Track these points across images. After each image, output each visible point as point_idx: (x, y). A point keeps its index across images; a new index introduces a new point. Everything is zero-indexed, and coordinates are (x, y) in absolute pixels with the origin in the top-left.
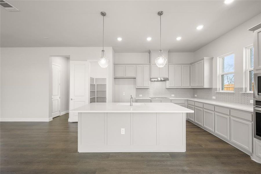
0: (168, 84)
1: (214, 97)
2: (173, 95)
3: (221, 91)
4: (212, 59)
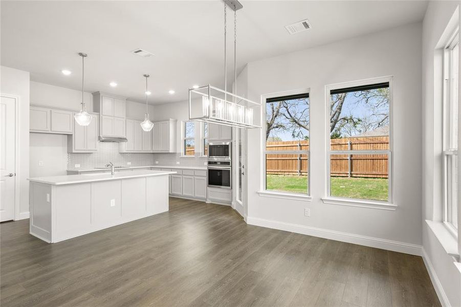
0: (125, 147)
1: (178, 163)
2: (129, 163)
3: (184, 156)
4: (176, 121)
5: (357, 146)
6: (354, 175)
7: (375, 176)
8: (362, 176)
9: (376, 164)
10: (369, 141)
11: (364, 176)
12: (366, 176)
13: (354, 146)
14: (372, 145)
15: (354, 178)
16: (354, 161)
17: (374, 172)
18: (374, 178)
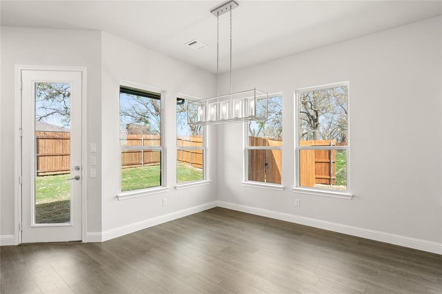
5: (45, 142)
6: (40, 174)
7: (65, 172)
8: (50, 173)
9: (66, 160)
10: (58, 136)
11: (52, 173)
12: (55, 173)
13: (40, 141)
14: (61, 140)
15: (42, 177)
16: (40, 158)
17: (64, 168)
18: (63, 174)
